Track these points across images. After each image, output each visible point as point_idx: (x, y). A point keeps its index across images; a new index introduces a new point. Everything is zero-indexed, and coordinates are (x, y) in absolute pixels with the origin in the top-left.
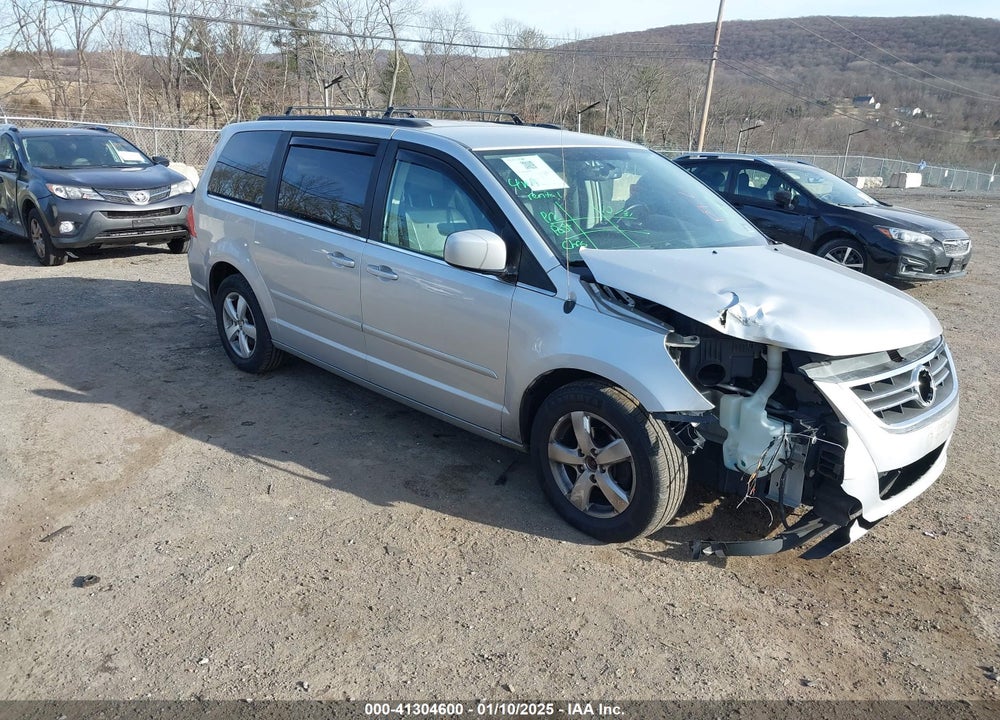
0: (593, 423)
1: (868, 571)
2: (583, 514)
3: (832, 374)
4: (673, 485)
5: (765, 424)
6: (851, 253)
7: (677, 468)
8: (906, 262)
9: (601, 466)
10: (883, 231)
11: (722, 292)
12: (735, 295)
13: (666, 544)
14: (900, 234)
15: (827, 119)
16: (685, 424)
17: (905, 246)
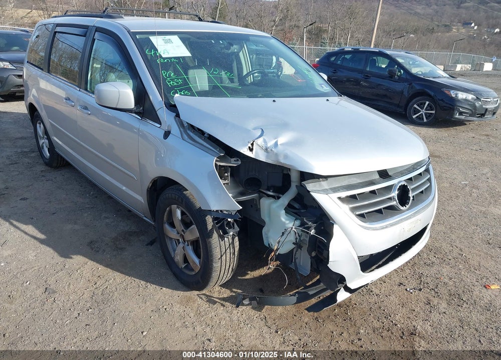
0: (183, 213)
1: (357, 318)
2: (181, 270)
3: (327, 187)
4: (224, 257)
5: (283, 220)
6: (428, 105)
7: (227, 246)
8: (459, 110)
9: (187, 241)
10: (446, 92)
11: (255, 129)
12: (262, 130)
13: (232, 291)
14: (456, 94)
15: (448, 34)
16: (224, 219)
17: (459, 101)
